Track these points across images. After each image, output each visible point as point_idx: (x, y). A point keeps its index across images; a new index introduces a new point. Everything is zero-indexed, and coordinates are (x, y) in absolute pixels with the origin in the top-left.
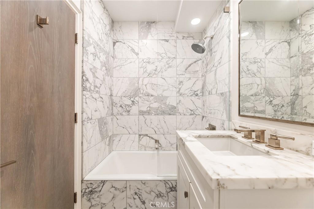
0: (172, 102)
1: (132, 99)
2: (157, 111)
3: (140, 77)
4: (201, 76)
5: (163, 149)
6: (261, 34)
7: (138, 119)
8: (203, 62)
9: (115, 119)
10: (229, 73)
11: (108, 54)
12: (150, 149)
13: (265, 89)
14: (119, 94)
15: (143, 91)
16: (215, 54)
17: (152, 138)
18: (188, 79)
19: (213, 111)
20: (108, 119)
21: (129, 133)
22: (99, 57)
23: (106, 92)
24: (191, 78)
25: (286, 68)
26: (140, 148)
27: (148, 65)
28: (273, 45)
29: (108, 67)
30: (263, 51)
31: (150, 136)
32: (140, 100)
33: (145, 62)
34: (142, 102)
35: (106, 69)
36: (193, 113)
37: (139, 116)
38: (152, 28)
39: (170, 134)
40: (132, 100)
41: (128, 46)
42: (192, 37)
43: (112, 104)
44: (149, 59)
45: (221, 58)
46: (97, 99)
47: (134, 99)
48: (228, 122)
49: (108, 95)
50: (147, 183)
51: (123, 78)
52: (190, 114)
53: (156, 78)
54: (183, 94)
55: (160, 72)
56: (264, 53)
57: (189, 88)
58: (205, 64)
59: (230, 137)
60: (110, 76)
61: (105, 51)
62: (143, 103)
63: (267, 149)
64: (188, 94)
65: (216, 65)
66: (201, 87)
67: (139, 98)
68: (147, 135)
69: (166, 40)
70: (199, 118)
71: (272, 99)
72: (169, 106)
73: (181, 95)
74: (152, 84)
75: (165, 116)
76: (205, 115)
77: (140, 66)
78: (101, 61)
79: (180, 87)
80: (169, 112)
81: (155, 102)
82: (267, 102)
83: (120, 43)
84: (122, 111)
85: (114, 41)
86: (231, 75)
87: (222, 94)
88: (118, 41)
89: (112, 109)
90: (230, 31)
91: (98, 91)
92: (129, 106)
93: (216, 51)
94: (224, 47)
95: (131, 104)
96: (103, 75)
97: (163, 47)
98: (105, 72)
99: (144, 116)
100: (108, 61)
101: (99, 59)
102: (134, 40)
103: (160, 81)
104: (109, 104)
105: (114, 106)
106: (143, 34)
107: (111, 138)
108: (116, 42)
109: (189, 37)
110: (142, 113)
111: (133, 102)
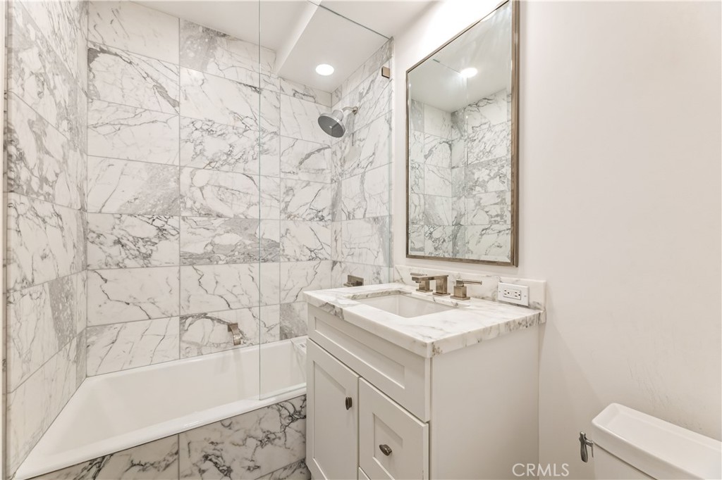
0: (270, 231)
1: (158, 223)
2: (233, 253)
3: (182, 164)
4: (330, 182)
5: (249, 342)
6: (419, 122)
7: (178, 275)
8: (334, 153)
9: (95, 280)
10: (390, 185)
11: (76, 82)
12: (214, 349)
13: (424, 213)
14: (112, 207)
15: (195, 203)
16: (361, 144)
17: (219, 321)
18: (304, 184)
19: (357, 251)
20: (74, 283)
21: (147, 318)
22: (52, 87)
23: (71, 199)
24: (311, 183)
25: (448, 183)
26: (183, 353)
27: (208, 139)
28: (433, 144)
29: (74, 123)
30: (422, 151)
31: (215, 315)
32: (184, 226)
33: (198, 127)
34: (190, 230)
35: (71, 129)
36: (314, 255)
37: (181, 267)
38: (219, 48)
39: (266, 305)
40: (159, 226)
41: (145, 75)
42: (313, 97)
43: (85, 235)
44: (210, 123)
45: (374, 154)
46: (47, 219)
47: (164, 223)
48: (387, 268)
49: (75, 207)
50: (237, 423)
51: (125, 162)
52: (308, 258)
53: (230, 174)
54: (295, 216)
55: (241, 160)
56: (423, 154)
57: (307, 203)
58: (338, 159)
59: (399, 292)
60: (80, 151)
61: (67, 71)
62: (193, 233)
63: (455, 301)
64: (304, 217)
65: (364, 164)
66: (330, 203)
67: (182, 221)
68: (205, 316)
69: (255, 88)
70: (326, 266)
71: (432, 230)
72: (263, 242)
73: (289, 217)
74: (220, 187)
75: (253, 265)
76: (339, 259)
77: (182, 137)
78: (58, 102)
79: (288, 199)
80: (263, 254)
81: (228, 232)
82: (427, 235)
83: (114, 57)
84: (125, 256)
85: (91, 46)
86: (393, 187)
87: (376, 219)
88: (105, 49)
89: (85, 251)
90: (390, 111)
91: (49, 194)
92: (146, 241)
93: (364, 139)
94: (379, 136)
95: (155, 237)
96: (63, 146)
97: (248, 103)
98: (68, 134)
99: (195, 267)
100: (76, 104)
101: (52, 94)
102: (166, 64)
103: (240, 182)
104: (78, 237)
105: (93, 242)
106: (192, 55)
107: (82, 340)
108: (99, 52)
109: (307, 95)
110: (189, 260)
111: (160, 229)
